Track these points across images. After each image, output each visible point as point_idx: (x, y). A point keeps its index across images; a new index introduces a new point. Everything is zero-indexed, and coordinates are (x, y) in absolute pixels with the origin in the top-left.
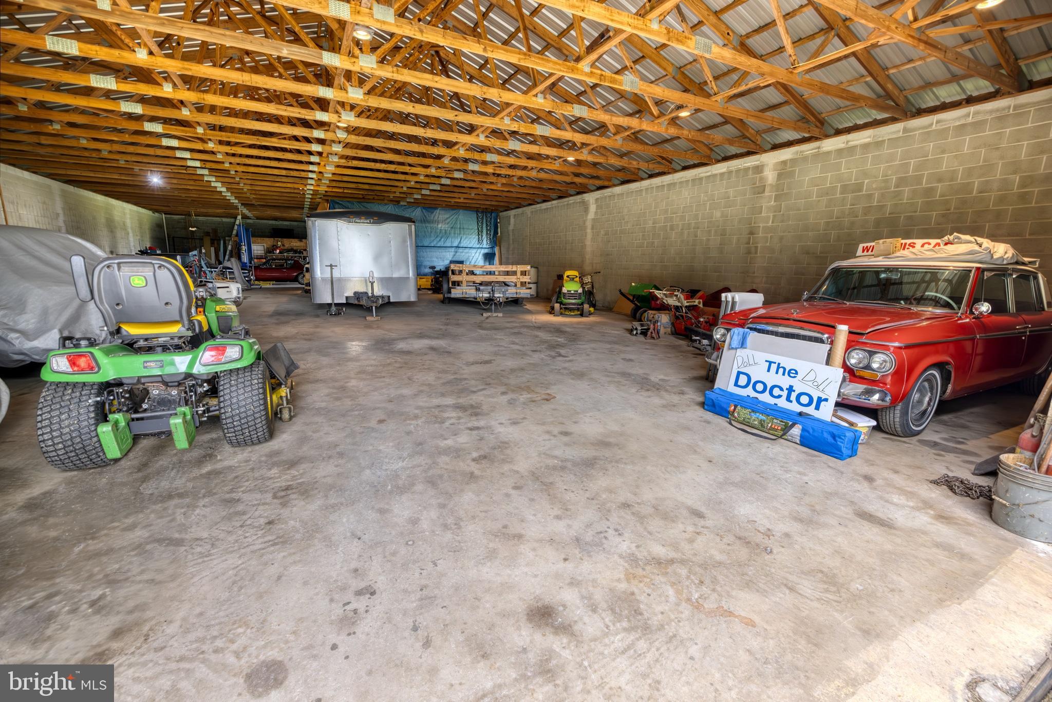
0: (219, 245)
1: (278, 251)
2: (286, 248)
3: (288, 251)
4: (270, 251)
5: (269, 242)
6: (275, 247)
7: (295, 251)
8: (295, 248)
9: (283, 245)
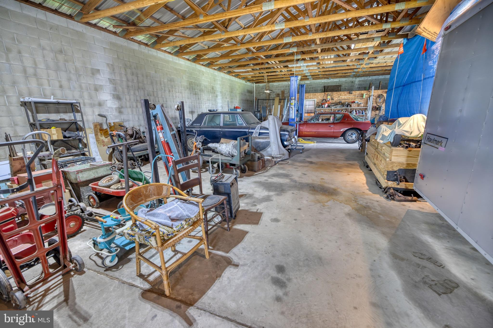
0: (284, 103)
1: (326, 105)
2: (334, 101)
3: (336, 104)
4: (320, 105)
5: (320, 97)
6: (324, 101)
7: (343, 104)
8: (343, 101)
9: (332, 99)
